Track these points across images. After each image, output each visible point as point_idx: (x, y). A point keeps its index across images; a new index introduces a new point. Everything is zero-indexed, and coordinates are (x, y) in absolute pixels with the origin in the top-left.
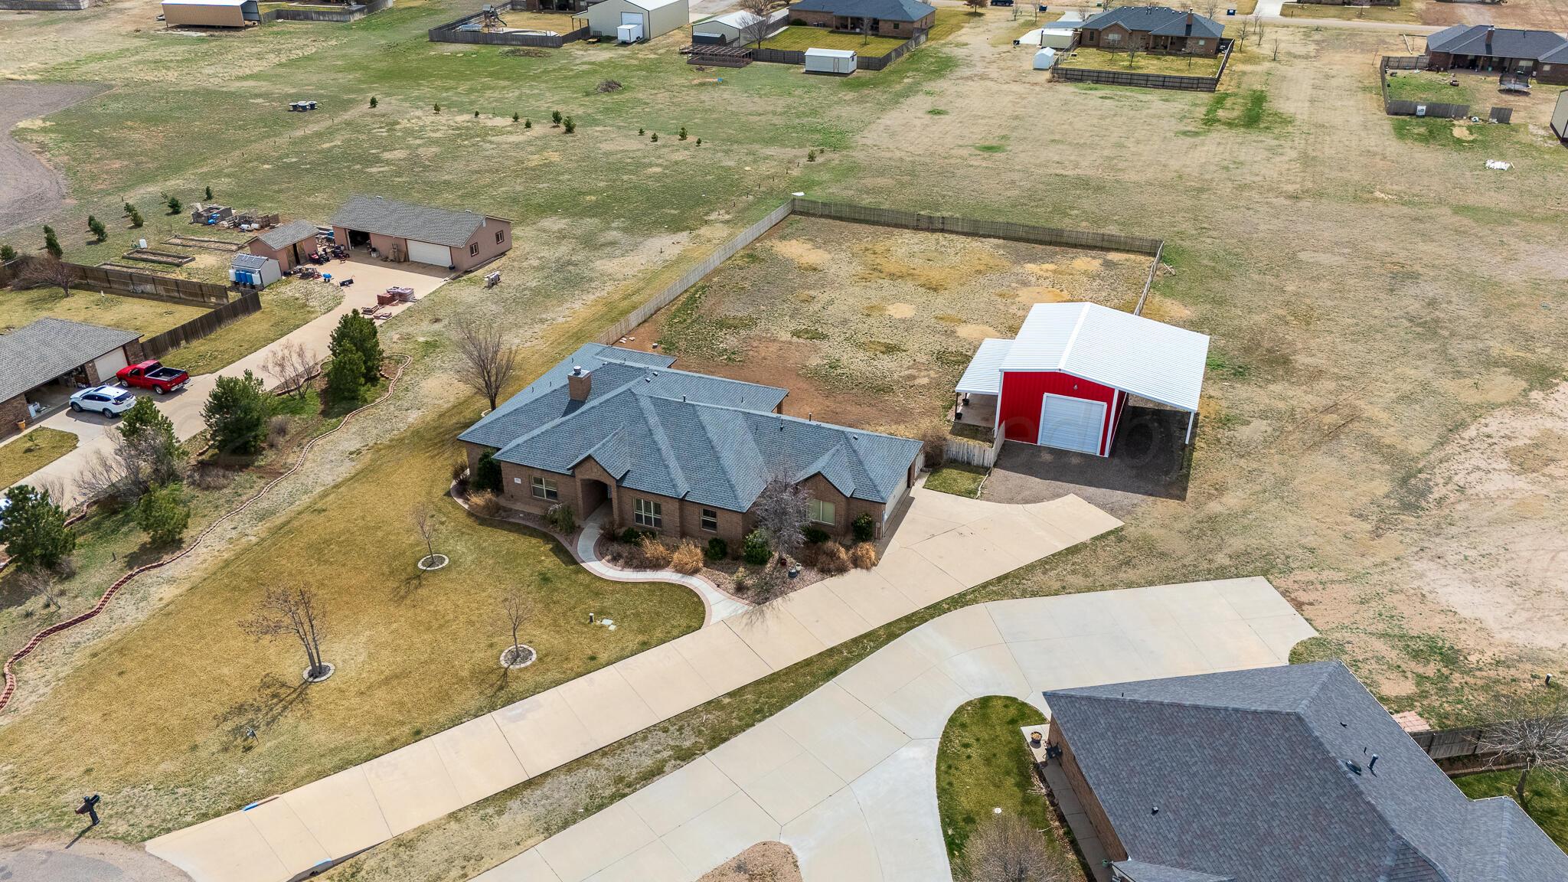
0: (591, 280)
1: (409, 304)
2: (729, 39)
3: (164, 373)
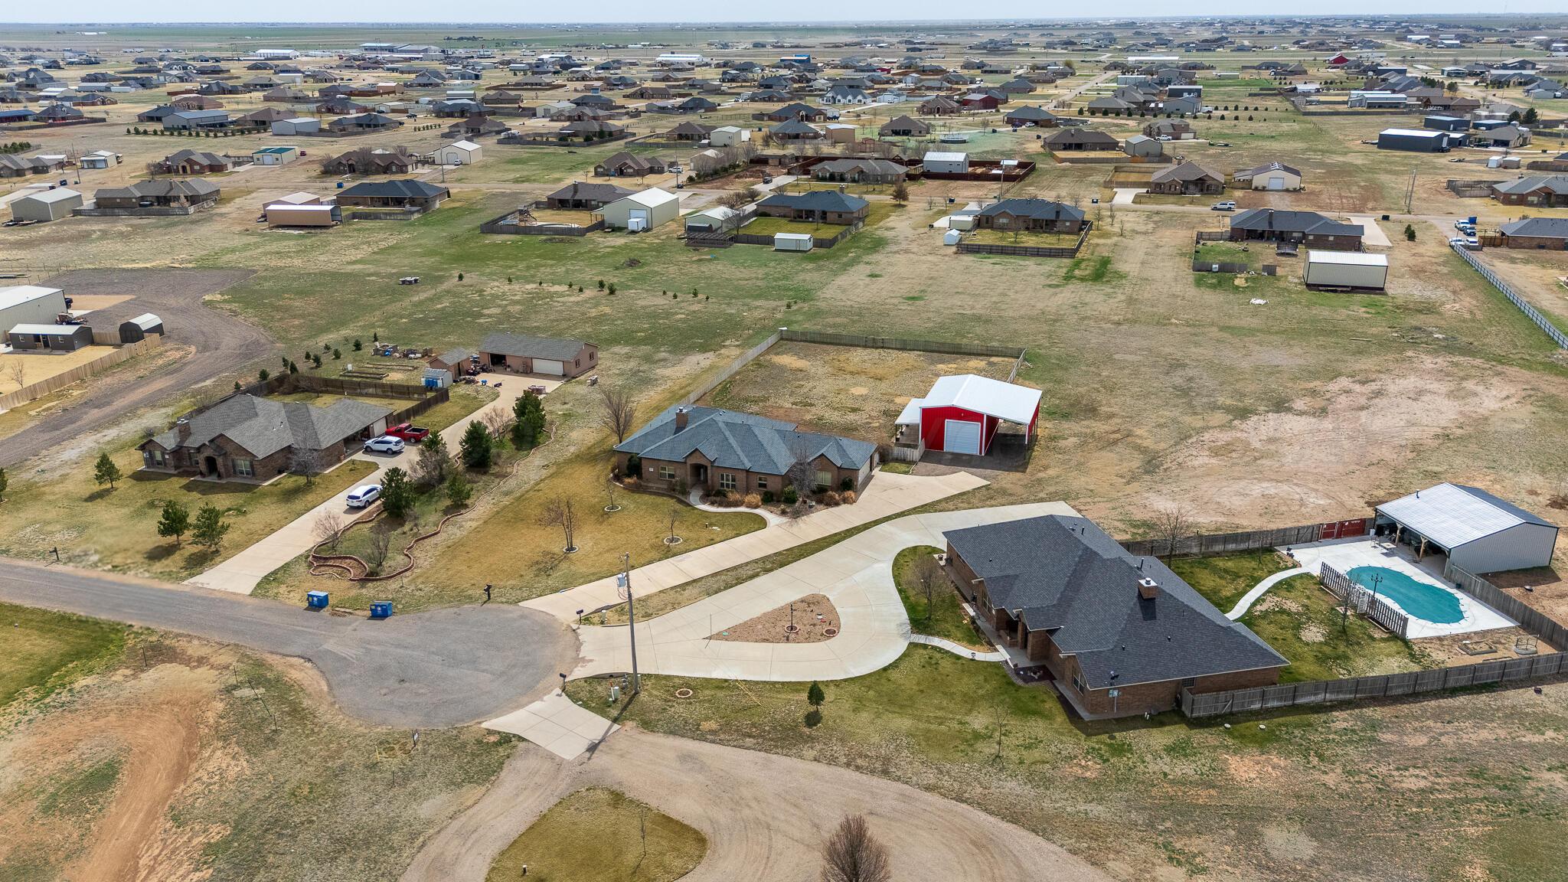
0: (656, 380)
1: (546, 394)
2: (714, 227)
3: (414, 430)
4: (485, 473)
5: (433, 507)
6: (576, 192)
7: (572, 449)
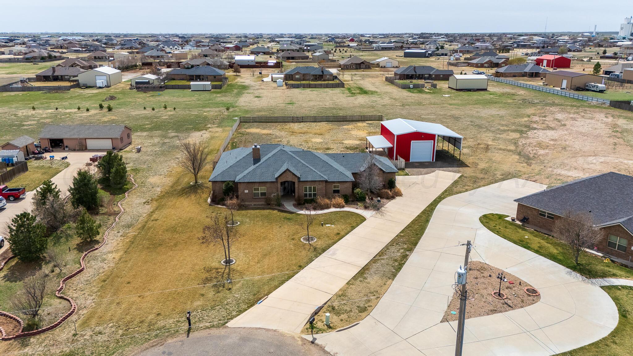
2: (151, 82)
3: (10, 190)
4: (97, 214)
5: (64, 247)
6: (54, 71)
7: (159, 189)
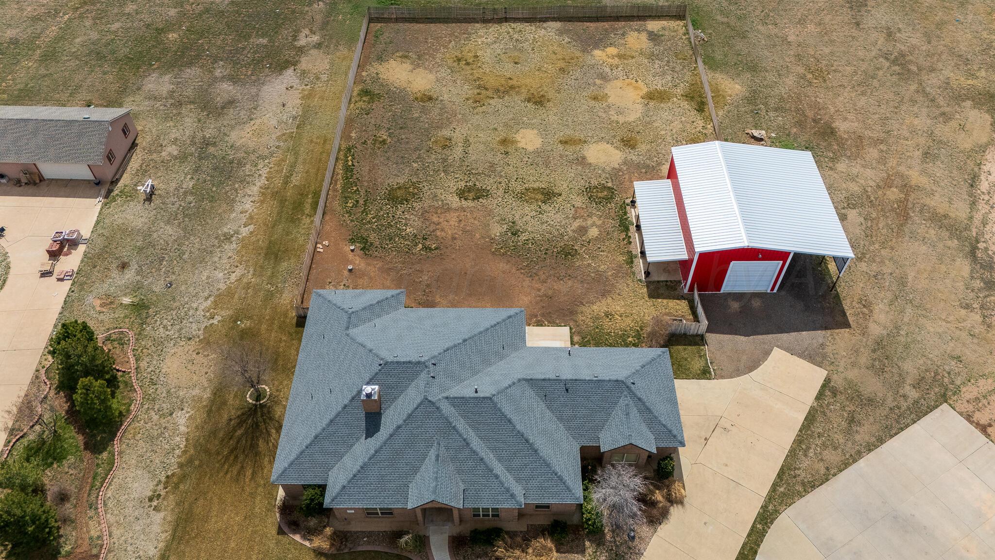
0: (241, 164)
1: (82, 248)
